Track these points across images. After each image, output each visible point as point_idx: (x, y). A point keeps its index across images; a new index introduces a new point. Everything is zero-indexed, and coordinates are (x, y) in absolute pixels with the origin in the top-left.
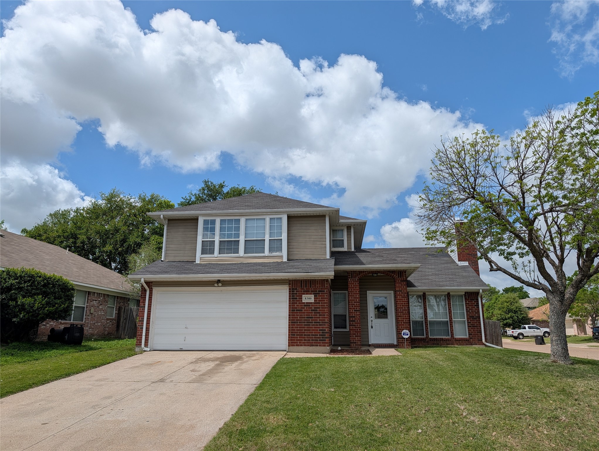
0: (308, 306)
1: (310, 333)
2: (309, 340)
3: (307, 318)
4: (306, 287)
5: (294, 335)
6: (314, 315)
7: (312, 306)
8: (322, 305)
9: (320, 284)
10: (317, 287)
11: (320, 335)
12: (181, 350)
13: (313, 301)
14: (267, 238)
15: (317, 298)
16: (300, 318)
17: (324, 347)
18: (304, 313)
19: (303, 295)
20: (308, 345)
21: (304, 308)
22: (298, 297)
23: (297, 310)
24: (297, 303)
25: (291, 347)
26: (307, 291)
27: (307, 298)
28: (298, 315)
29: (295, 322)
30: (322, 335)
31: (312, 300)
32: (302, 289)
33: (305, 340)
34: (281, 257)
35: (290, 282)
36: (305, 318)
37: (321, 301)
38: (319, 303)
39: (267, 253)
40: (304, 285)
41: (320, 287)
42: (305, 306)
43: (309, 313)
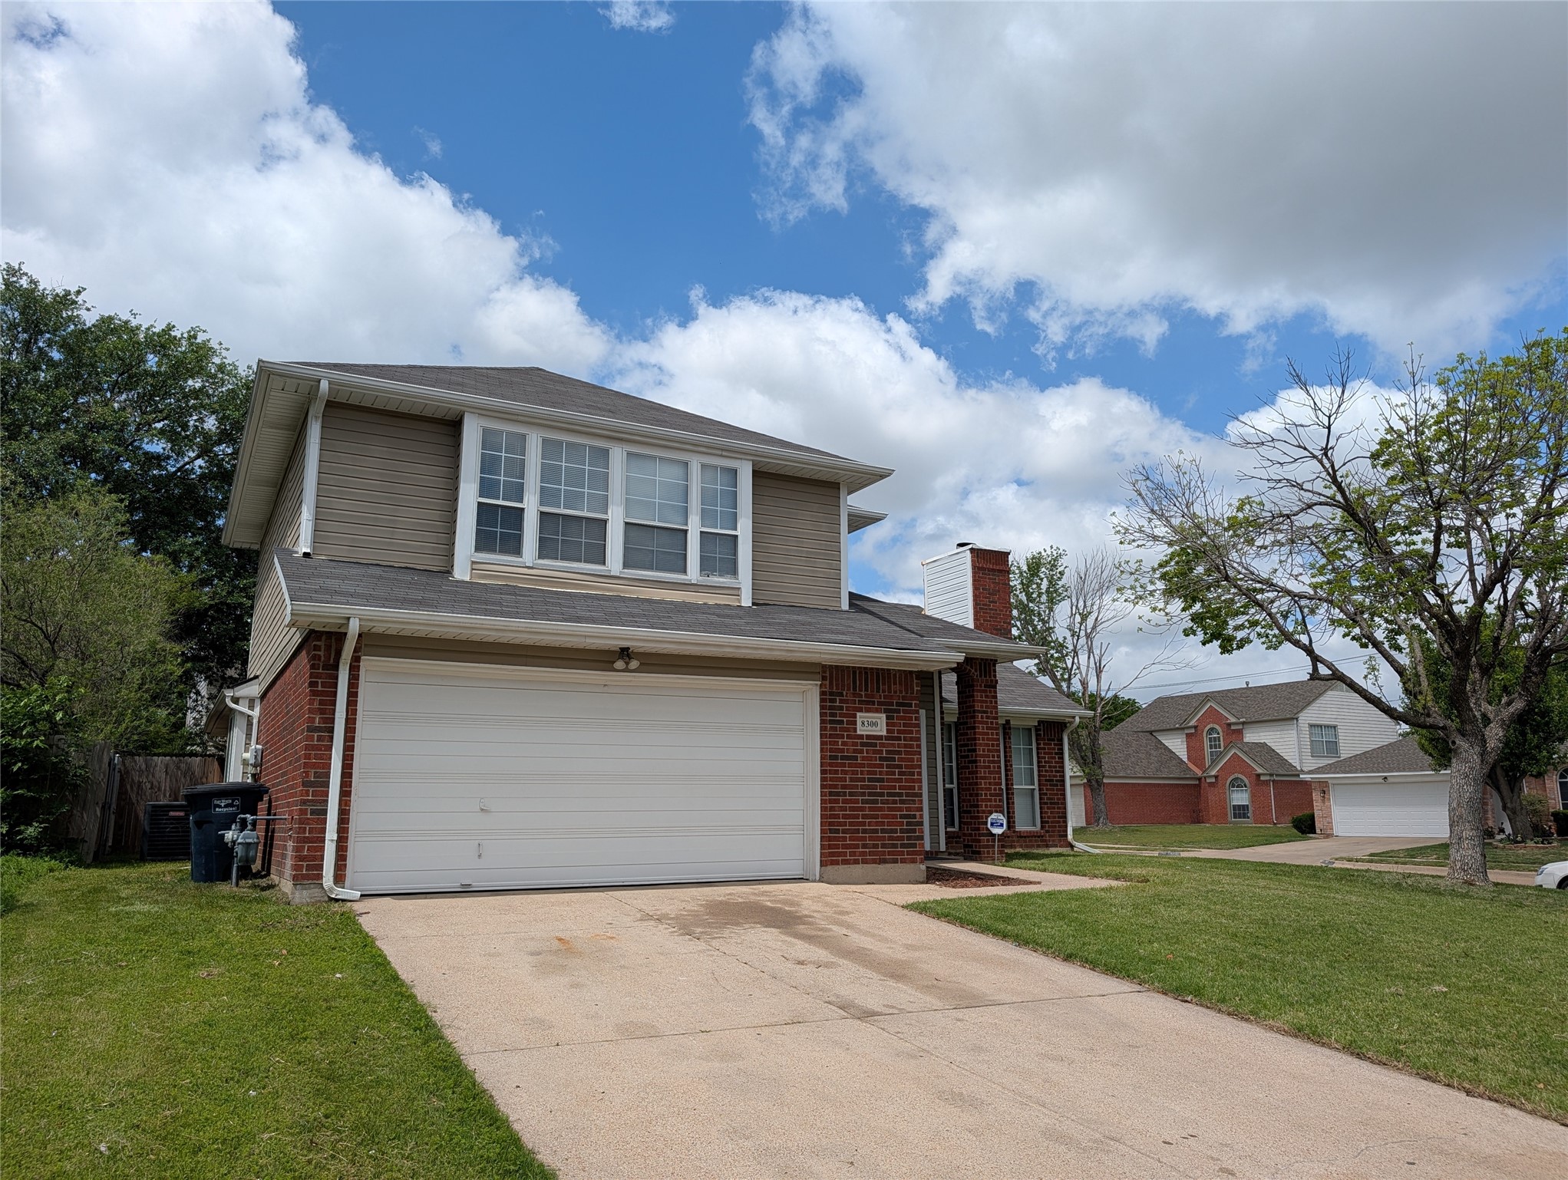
0: (870, 745)
1: (877, 824)
2: (875, 846)
3: (870, 780)
4: (866, 690)
5: (837, 831)
6: (887, 773)
7: (883, 745)
8: (906, 746)
9: (900, 684)
10: (895, 692)
11: (902, 831)
12: (466, 892)
13: (884, 733)
14: (694, 528)
15: (893, 725)
16: (852, 780)
17: (912, 865)
18: (862, 765)
19: (858, 714)
20: (874, 862)
21: (861, 752)
22: (845, 720)
23: (843, 758)
24: (842, 737)
25: (830, 868)
26: (868, 703)
27: (866, 723)
28: (846, 773)
29: (838, 794)
30: (908, 831)
31: (881, 730)
32: (854, 695)
33: (865, 846)
34: (736, 591)
35: (825, 672)
36: (863, 780)
37: (904, 732)
38: (899, 739)
39: (693, 572)
40: (861, 684)
41: (901, 692)
42: (863, 744)
43: (875, 766)
